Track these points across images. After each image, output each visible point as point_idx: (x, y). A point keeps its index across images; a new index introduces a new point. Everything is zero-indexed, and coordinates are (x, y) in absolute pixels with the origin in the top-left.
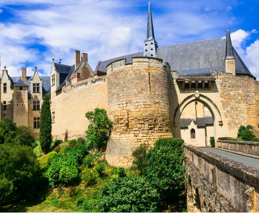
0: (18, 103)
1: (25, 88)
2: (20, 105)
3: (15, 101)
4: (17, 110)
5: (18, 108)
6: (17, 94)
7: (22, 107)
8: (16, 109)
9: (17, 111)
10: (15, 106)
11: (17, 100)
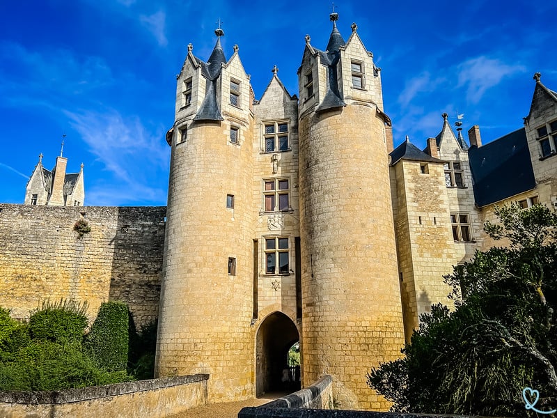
0: (419, 214)
1: (435, 169)
2: (427, 219)
3: (413, 207)
4: (420, 234)
5: (424, 230)
6: (415, 186)
7: (435, 227)
8: (419, 232)
9: (419, 238)
10: (414, 222)
11: (416, 204)
